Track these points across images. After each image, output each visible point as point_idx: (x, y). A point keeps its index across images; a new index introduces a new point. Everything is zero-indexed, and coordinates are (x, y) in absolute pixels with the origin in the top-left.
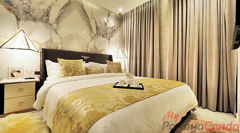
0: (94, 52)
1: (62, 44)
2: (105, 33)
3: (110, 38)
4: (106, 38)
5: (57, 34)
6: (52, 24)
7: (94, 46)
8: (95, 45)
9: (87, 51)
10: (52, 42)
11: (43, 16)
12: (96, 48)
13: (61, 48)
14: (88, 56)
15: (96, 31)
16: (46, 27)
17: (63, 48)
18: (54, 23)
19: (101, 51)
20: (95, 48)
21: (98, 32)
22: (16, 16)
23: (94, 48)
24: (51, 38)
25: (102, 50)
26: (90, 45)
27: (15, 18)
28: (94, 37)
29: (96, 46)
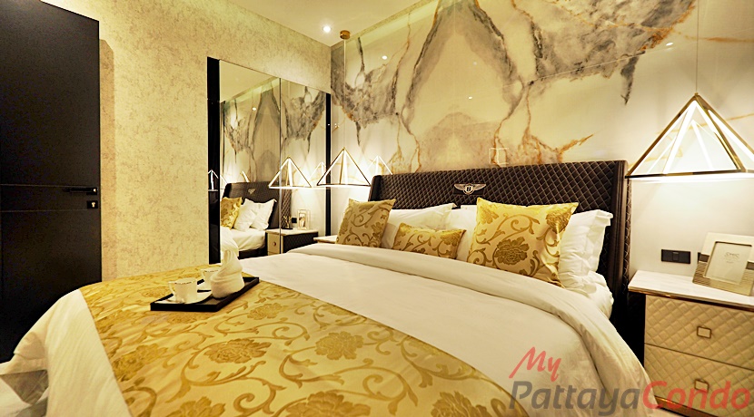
0: (522, 158)
1: (419, 155)
2: (589, 48)
3: (634, 60)
4: (604, 69)
5: (409, 131)
6: (400, 112)
7: (522, 134)
8: (527, 130)
9: (492, 160)
10: (400, 157)
11: (387, 101)
12: (535, 139)
13: (417, 167)
14: (483, 183)
15: (533, 65)
16: (392, 123)
17: (420, 166)
18: (403, 108)
19: (565, 148)
20: (531, 141)
21: (546, 63)
22: (357, 123)
23: (524, 143)
24: (399, 147)
25: (574, 143)
26: (503, 135)
27: (355, 126)
28: (525, 95)
29: (533, 132)
